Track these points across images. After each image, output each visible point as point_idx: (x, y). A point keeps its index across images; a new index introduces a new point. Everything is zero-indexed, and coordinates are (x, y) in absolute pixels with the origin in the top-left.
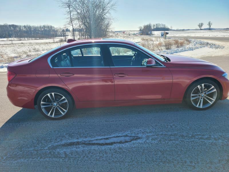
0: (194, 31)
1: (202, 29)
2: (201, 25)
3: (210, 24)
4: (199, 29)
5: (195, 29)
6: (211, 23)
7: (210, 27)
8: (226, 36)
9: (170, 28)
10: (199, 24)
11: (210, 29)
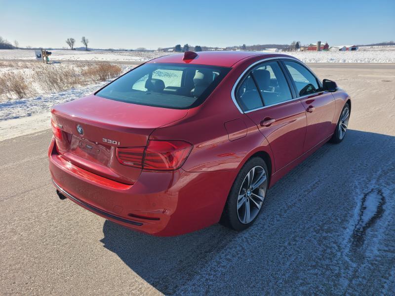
0: (63, 52)
1: (75, 49)
2: (71, 42)
3: (84, 41)
4: (69, 48)
5: (62, 48)
6: (86, 39)
7: (86, 46)
8: (131, 60)
9: (13, 44)
10: (68, 39)
11: (87, 50)
